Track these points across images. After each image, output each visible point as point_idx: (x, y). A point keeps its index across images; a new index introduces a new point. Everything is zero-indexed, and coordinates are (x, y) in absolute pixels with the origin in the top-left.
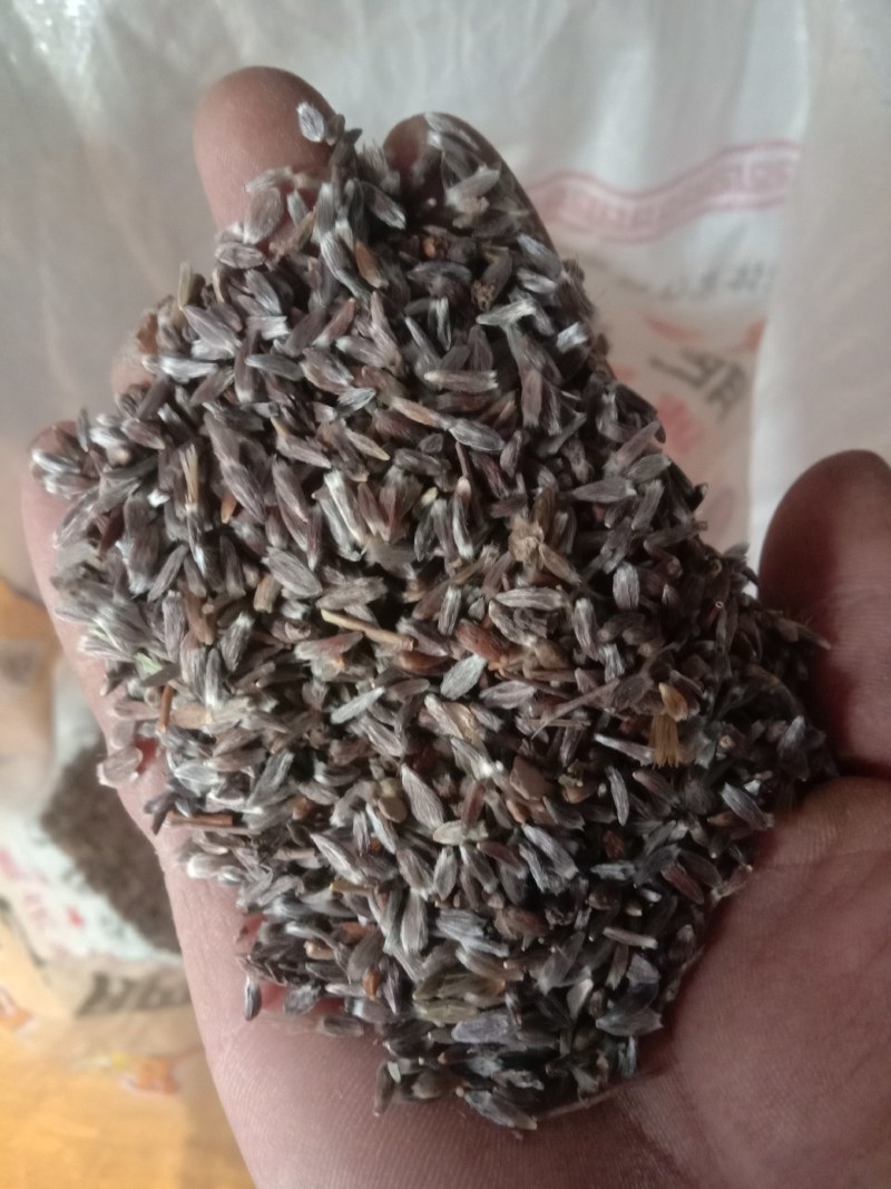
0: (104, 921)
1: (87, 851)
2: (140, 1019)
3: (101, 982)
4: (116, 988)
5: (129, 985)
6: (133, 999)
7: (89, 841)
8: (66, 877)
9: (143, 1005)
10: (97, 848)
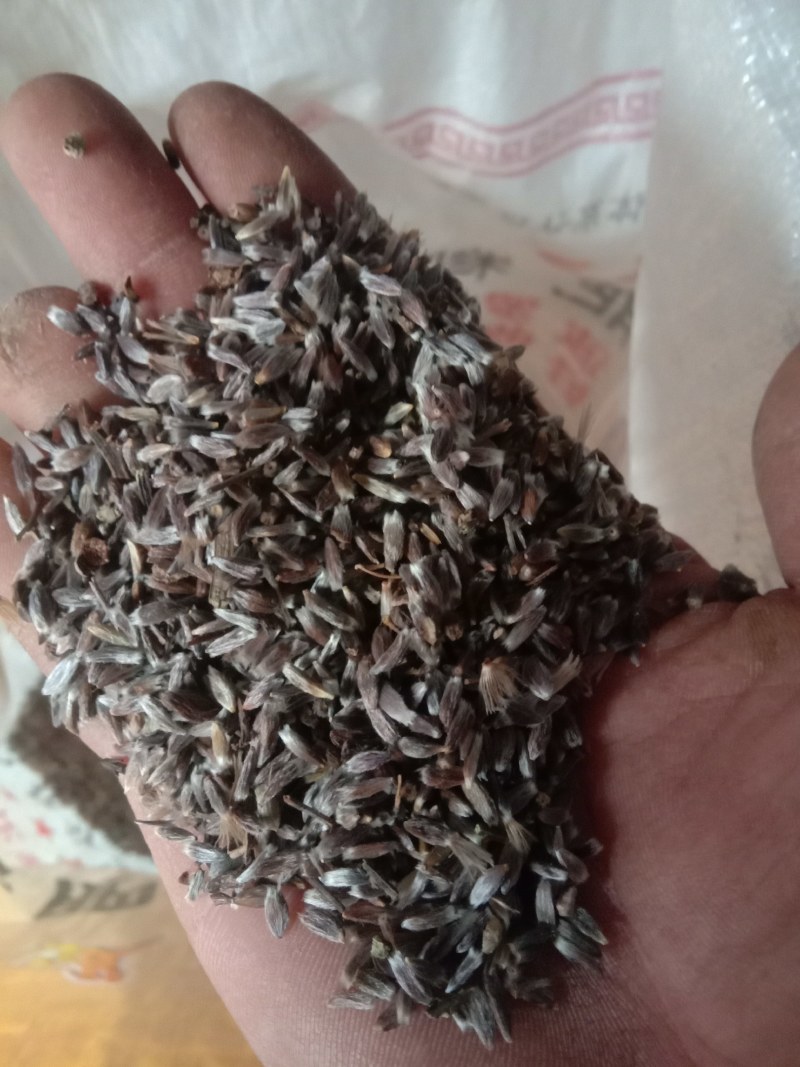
0: (73, 830)
1: (54, 767)
2: (95, 918)
3: (64, 887)
4: (77, 892)
5: (89, 888)
6: (91, 901)
7: (55, 758)
8: (35, 793)
9: (100, 907)
10: (63, 764)
